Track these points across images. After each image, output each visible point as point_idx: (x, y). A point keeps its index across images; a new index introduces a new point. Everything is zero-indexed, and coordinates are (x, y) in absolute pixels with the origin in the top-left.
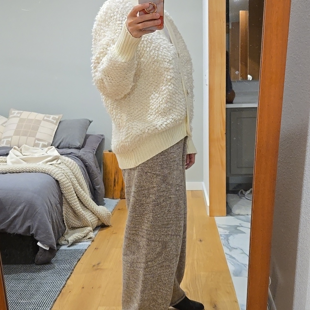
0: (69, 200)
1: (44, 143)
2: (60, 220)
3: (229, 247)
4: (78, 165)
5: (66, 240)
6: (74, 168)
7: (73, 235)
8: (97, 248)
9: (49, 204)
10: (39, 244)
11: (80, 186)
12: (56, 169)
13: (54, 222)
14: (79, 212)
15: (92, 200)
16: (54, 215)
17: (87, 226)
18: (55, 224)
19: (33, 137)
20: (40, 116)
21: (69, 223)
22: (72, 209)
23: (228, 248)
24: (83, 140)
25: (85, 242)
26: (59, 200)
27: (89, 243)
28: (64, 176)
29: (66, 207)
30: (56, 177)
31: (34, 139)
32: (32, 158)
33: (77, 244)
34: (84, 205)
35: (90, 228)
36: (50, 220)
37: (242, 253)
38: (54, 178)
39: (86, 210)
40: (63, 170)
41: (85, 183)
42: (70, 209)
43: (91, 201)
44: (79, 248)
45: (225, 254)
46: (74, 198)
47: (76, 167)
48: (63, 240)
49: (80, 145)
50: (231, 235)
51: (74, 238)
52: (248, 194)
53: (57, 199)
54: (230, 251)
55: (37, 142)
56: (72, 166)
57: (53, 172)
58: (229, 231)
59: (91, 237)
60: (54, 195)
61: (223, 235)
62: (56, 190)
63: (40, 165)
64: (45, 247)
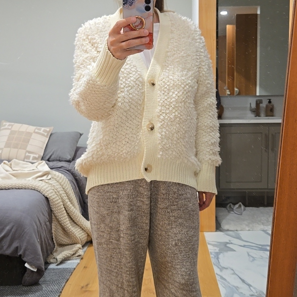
0: (59, 218)
1: (35, 156)
2: (49, 239)
3: (220, 267)
4: (69, 179)
5: (54, 258)
6: (64, 183)
7: (62, 253)
8: (86, 267)
9: (38, 223)
10: (26, 265)
11: (70, 202)
12: (45, 185)
13: (42, 241)
14: (69, 229)
15: (82, 216)
16: (44, 234)
17: (76, 243)
18: (44, 243)
19: (24, 149)
20: (31, 129)
21: (58, 240)
22: (61, 226)
23: (218, 267)
24: (73, 153)
25: (74, 259)
26: (48, 218)
27: (78, 261)
28: (54, 193)
29: (56, 224)
30: (46, 194)
31: (24, 151)
32: (21, 173)
33: (66, 262)
34: (73, 221)
35: (79, 246)
36: (38, 240)
37: (233, 274)
38: (44, 195)
39: (76, 226)
40: (54, 186)
41: (75, 198)
42: (59, 227)
43: (80, 217)
44: (67, 267)
45: (216, 275)
46: (64, 215)
47: (66, 182)
48: (51, 258)
49: (70, 158)
50: (222, 253)
51: (62, 256)
52: (237, 208)
53: (46, 217)
54: (221, 271)
55: (27, 154)
56: (63, 181)
57: (43, 189)
58: (218, 249)
59: (80, 255)
60: (44, 212)
61: (213, 253)
62: (46, 207)
63: (30, 181)
64: (33, 268)
